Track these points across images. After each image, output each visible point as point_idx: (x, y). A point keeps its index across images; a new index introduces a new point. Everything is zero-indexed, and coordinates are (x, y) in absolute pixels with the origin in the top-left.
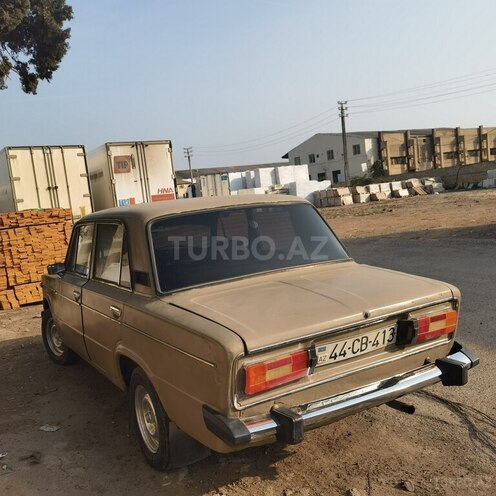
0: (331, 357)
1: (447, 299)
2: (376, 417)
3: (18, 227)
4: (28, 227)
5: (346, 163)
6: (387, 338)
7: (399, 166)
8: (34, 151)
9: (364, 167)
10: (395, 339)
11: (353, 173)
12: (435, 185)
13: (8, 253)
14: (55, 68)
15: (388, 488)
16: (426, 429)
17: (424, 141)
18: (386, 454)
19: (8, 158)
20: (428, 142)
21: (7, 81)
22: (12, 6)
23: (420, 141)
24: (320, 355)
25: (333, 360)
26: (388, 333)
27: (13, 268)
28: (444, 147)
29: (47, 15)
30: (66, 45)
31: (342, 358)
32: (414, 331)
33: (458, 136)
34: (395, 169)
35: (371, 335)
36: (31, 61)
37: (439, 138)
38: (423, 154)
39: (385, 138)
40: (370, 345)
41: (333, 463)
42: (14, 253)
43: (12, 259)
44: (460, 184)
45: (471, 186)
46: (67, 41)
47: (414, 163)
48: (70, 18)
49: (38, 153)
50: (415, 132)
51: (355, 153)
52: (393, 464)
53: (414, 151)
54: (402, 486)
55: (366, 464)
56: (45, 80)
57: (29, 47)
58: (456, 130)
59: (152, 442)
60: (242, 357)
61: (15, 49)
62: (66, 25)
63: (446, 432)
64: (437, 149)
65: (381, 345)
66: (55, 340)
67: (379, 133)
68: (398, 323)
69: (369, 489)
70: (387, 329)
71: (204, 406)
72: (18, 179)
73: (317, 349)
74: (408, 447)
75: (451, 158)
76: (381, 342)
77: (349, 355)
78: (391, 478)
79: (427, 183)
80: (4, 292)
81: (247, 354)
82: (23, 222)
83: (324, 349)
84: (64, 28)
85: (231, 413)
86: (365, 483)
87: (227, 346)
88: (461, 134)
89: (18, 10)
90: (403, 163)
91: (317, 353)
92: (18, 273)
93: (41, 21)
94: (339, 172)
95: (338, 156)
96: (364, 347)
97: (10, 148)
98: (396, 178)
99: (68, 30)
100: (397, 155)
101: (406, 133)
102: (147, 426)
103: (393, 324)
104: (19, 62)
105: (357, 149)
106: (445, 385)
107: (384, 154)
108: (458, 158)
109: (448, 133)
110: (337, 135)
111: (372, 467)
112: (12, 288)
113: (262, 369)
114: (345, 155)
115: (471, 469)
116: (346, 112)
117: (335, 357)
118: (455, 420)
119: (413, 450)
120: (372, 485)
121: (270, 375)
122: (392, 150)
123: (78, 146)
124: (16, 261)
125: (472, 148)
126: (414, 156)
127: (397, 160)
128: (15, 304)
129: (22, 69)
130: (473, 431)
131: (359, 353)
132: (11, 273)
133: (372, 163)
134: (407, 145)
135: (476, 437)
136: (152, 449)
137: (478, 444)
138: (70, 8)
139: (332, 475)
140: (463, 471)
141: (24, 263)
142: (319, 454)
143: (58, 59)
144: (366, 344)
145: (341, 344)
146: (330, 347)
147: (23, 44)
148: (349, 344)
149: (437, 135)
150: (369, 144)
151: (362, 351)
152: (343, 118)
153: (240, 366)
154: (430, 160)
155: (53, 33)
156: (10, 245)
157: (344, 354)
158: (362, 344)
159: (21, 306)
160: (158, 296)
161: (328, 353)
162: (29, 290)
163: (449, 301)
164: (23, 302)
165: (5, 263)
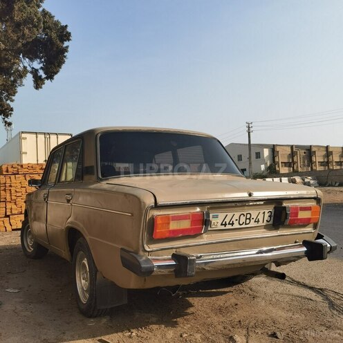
0: (222, 224)
1: (313, 196)
2: (258, 295)
3: (18, 174)
4: (25, 175)
5: (250, 163)
6: (266, 219)
7: (287, 168)
8: (39, 136)
9: (263, 167)
10: (272, 220)
11: (255, 171)
12: (312, 182)
13: (8, 192)
14: (56, 73)
15: (263, 336)
16: (296, 303)
17: (305, 153)
18: (263, 317)
19: (21, 138)
20: (307, 153)
21: (24, 81)
22: (31, 26)
23: (301, 153)
24: (213, 221)
25: (223, 227)
26: (267, 215)
27: (10, 202)
28: (319, 158)
29: (54, 35)
30: (65, 57)
31: (230, 227)
32: (287, 214)
33: (328, 152)
34: (284, 170)
35: (254, 214)
36: (41, 68)
37: (315, 152)
38: (304, 162)
39: (278, 149)
40: (252, 221)
41: (221, 320)
42: (13, 191)
43: (11, 196)
44: (330, 182)
45: (337, 184)
46: (66, 54)
47: (297, 167)
48: (69, 40)
49: (41, 137)
50: (298, 147)
51: (257, 158)
52: (268, 323)
53: (298, 159)
54: (274, 335)
55: (247, 322)
56: (49, 80)
57: (41, 59)
58: (327, 147)
59: (85, 296)
60: (152, 208)
61: (31, 60)
62: (66, 44)
63: (311, 305)
64: (314, 159)
65: (261, 223)
66: (29, 240)
67: (274, 145)
68: (275, 208)
69: (247, 336)
70: (266, 211)
71: (122, 249)
72: (26, 153)
73: (211, 215)
74: (281, 313)
75: (324, 166)
76: (261, 220)
77: (236, 225)
78: (266, 331)
79: (306, 180)
80: (2, 219)
81: (157, 206)
82: (22, 171)
83: (217, 217)
84: (65, 46)
85: (141, 253)
86: (244, 332)
87: (141, 198)
88: (330, 150)
89: (35, 29)
90: (290, 166)
91: (211, 219)
92: (14, 206)
93: (50, 39)
94: (245, 170)
95: (245, 158)
96: (248, 221)
97: (23, 132)
98: (285, 175)
99: (67, 47)
100: (286, 161)
101: (292, 147)
102: (82, 283)
103: (271, 208)
104: (33, 68)
105: (258, 155)
106: (310, 260)
107: (277, 160)
108: (328, 166)
109: (321, 149)
110: (245, 145)
111: (252, 324)
112: (8, 216)
113: (168, 219)
114: (250, 158)
115: (329, 327)
116: (251, 129)
117: (225, 225)
118: (319, 298)
119: (285, 315)
120: (250, 333)
121: (174, 226)
122: (283, 157)
123: (69, 134)
124: (14, 198)
125: (338, 160)
126: (297, 162)
127: (285, 164)
128: (9, 228)
129: (35, 72)
130: (332, 305)
131: (244, 226)
132: (9, 206)
133: (268, 164)
134: (293, 154)
135: (334, 309)
136: (84, 301)
137: (335, 312)
138: (70, 33)
139: (220, 327)
140: (323, 328)
141: (19, 199)
142: (212, 315)
143: (60, 66)
144: (249, 219)
145: (230, 215)
146: (221, 216)
147: (37, 57)
148: (237, 217)
149: (313, 149)
150: (266, 152)
151: (246, 224)
152: (249, 133)
153: (150, 216)
154: (308, 166)
155: (57, 48)
156: (11, 186)
157: (233, 224)
158: (246, 219)
159: (13, 230)
160: (99, 180)
161: (220, 220)
162: (19, 219)
163: (314, 198)
164: (14, 227)
165: (5, 198)
